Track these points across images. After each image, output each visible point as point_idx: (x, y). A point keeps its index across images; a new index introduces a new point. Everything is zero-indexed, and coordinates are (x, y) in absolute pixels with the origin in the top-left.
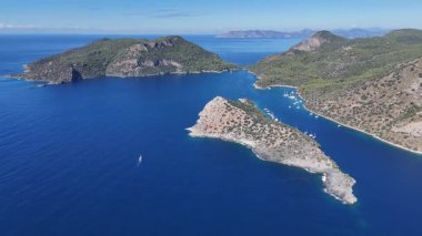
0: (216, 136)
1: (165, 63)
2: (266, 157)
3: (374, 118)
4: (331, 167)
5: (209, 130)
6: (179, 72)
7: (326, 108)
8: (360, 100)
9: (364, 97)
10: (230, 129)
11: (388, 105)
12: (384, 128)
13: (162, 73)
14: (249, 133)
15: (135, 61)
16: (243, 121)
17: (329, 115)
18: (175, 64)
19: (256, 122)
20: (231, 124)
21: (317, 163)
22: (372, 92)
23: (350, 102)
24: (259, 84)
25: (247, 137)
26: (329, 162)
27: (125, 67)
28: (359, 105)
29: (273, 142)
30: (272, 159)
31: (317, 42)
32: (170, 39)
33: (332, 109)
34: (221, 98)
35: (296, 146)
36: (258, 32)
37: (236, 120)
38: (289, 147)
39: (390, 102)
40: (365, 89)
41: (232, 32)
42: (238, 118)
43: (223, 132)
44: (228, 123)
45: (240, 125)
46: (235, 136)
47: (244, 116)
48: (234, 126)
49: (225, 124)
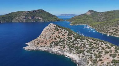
0: (44, 49)
1: (36, 18)
5: (40, 44)
6: (41, 21)
10: (57, 44)
13: (34, 21)
14: (72, 47)
15: (24, 17)
18: (40, 18)
20: (58, 40)
25: (70, 51)
37: (61, 37)
42: (63, 35)
43: (51, 46)
44: (55, 39)
45: (64, 40)
46: (61, 50)
47: (67, 34)
48: (60, 41)
49: (54, 40)
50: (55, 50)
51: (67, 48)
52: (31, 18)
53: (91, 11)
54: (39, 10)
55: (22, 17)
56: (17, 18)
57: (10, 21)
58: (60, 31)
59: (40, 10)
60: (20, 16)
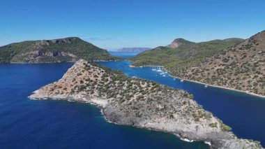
3: (242, 76)
7: (190, 73)
8: (221, 62)
9: (225, 60)
11: (252, 63)
12: (255, 84)
14: (104, 91)
16: (100, 79)
17: (194, 78)
18: (71, 55)
19: (114, 79)
20: (86, 83)
23: (213, 66)
25: (100, 96)
26: (214, 120)
28: (223, 67)
29: (129, 97)
31: (176, 45)
33: (196, 73)
37: (92, 78)
40: (224, 54)
42: (96, 76)
43: (73, 92)
44: (82, 82)
45: (95, 83)
46: (87, 96)
47: (101, 74)
48: (88, 85)
49: (79, 84)
50: (78, 97)
51: (96, 93)
52: (51, 54)
54: (70, 39)
55: (33, 53)
56: (23, 55)
57: (7, 61)
58: (92, 70)
60: (28, 50)
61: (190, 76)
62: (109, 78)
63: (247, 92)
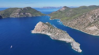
0: (40, 33)
1: (26, 14)
2: (54, 38)
3: (81, 26)
4: (73, 41)
5: (37, 31)
6: (30, 16)
8: (77, 22)
9: (78, 21)
10: (44, 31)
11: (84, 23)
12: (83, 29)
13: (26, 16)
14: (49, 31)
15: (18, 13)
18: (29, 14)
19: (51, 28)
20: (44, 29)
21: (69, 40)
22: (79, 20)
23: (74, 22)
24: (51, 19)
26: (72, 39)
27: (15, 15)
28: (77, 23)
29: (56, 34)
30: (56, 39)
31: (64, 9)
32: (28, 8)
33: (70, 24)
34: (41, 22)
35: (62, 35)
36: (50, 7)
38: (60, 35)
39: (84, 22)
40: (78, 19)
41: (44, 7)
42: (46, 27)
43: (42, 31)
44: (43, 29)
45: (46, 29)
46: (45, 33)
47: (47, 27)
48: (45, 30)
49: (42, 29)
50: (43, 33)
51: (47, 32)
52: (23, 14)
53: (65, 7)
58: (44, 25)
59: (29, 7)
61: (68, 25)
62: (49, 28)
63: (81, 31)
